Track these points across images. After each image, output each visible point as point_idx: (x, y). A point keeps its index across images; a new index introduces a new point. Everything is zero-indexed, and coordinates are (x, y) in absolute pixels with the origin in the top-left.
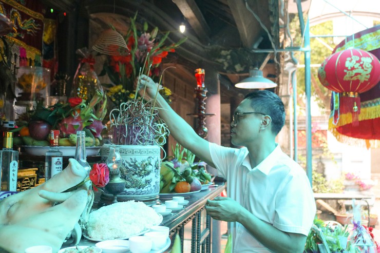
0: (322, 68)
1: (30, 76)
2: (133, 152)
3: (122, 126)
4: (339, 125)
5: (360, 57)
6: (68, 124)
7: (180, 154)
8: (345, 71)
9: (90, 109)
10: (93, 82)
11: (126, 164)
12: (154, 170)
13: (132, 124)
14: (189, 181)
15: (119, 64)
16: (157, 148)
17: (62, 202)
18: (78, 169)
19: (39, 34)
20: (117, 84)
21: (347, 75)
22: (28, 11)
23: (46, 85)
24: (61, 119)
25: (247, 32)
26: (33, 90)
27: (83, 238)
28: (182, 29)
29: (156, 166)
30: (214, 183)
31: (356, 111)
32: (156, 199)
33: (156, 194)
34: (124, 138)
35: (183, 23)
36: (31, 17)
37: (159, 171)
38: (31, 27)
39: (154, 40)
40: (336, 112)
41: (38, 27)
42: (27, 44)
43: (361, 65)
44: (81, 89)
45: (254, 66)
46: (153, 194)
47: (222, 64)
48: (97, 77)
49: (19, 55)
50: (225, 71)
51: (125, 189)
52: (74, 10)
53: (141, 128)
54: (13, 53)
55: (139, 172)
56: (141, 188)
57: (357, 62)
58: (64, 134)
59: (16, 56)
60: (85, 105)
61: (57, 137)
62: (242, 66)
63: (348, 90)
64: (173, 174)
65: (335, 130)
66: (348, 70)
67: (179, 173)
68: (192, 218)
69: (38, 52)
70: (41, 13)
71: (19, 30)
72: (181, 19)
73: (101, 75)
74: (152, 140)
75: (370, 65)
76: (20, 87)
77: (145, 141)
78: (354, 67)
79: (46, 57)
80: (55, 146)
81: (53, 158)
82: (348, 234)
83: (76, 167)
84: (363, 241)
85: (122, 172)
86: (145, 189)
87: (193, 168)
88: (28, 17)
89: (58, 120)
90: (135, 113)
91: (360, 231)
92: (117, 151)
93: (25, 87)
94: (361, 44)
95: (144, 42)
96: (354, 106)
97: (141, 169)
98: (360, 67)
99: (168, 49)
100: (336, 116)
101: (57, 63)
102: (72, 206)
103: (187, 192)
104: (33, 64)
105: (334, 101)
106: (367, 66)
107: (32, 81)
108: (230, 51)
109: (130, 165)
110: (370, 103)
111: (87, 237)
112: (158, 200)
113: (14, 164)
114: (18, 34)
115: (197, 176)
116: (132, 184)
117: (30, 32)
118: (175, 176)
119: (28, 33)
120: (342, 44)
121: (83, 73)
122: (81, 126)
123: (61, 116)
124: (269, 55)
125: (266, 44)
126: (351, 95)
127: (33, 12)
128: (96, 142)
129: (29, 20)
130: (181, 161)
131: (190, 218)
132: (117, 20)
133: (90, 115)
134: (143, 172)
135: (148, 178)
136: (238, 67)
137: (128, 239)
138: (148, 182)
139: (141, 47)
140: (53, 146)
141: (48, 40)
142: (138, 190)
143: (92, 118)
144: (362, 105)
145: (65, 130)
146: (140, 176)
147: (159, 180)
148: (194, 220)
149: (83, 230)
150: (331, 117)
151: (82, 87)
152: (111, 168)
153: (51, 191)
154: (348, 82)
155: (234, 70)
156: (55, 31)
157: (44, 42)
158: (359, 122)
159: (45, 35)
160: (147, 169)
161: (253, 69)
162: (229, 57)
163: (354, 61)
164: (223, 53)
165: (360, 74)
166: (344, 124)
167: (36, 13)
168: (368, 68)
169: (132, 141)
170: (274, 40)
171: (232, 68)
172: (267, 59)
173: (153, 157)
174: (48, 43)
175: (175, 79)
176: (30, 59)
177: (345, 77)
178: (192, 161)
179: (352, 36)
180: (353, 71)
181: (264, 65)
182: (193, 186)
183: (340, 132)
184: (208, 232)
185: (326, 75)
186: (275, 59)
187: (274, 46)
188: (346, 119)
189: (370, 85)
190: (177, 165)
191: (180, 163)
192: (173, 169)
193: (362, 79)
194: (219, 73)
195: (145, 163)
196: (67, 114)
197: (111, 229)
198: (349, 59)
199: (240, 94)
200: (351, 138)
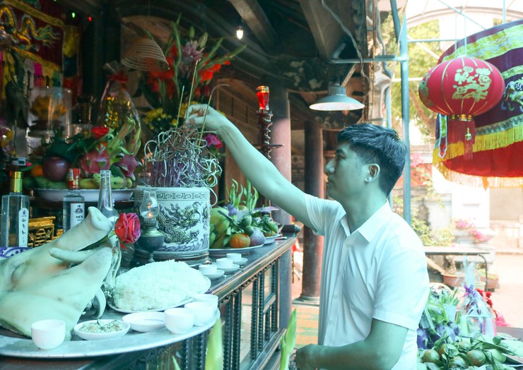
0: (423, 83)
1: (47, 99)
2: (174, 196)
3: (160, 162)
4: (447, 158)
5: (475, 68)
6: (91, 160)
7: (237, 197)
8: (455, 86)
9: (118, 141)
10: (126, 105)
11: (165, 211)
12: (201, 220)
13: (173, 159)
14: (248, 233)
15: (158, 82)
16: (205, 191)
18: (100, 220)
20: (156, 106)
21: (457, 93)
22: (44, 17)
23: (66, 110)
24: (82, 154)
25: (324, 37)
26: (50, 116)
27: (108, 308)
28: (240, 34)
29: (204, 214)
30: (282, 235)
31: (469, 139)
32: (205, 257)
33: (206, 250)
34: (163, 178)
35: (240, 27)
36: (48, 24)
37: (209, 219)
38: (47, 37)
39: (203, 49)
40: (443, 140)
41: (56, 36)
42: (43, 59)
43: (476, 79)
44: (110, 114)
45: (335, 81)
46: (201, 250)
47: (293, 78)
48: (130, 99)
49: (33, 72)
50: (296, 89)
51: (164, 244)
53: (184, 165)
54: (26, 71)
55: (182, 222)
56: (185, 243)
57: (471, 74)
58: (87, 173)
59: (30, 73)
60: (112, 136)
61: (77, 177)
62: (318, 82)
63: (458, 113)
64: (227, 223)
65: (442, 164)
66: (459, 86)
67: (236, 223)
68: (253, 280)
69: (57, 69)
70: (60, 18)
71: (33, 41)
72: (238, 21)
73: (136, 95)
74: (198, 180)
75: (488, 79)
76: (35, 113)
77: (190, 181)
78: (466, 81)
80: (75, 189)
81: (72, 204)
82: (458, 301)
83: (98, 218)
85: (160, 222)
86: (190, 244)
87: (254, 216)
89: (78, 155)
90: (176, 145)
92: (153, 195)
93: (39, 113)
94: (477, 50)
95: (189, 53)
96: (466, 133)
97: (184, 217)
98: (475, 82)
99: (221, 61)
100: (442, 146)
101: (81, 81)
102: (92, 268)
103: (246, 246)
104: (51, 83)
105: (441, 126)
106: (484, 80)
107: (49, 106)
108: (303, 62)
109: (171, 213)
110: (488, 128)
111: (113, 308)
112: (207, 258)
113: (24, 213)
114: (32, 46)
115: (259, 225)
116: (173, 237)
117: (47, 42)
118: (230, 226)
119: (44, 44)
120: (450, 51)
121: (112, 94)
122: (108, 163)
123: (82, 150)
124: (354, 66)
125: (349, 53)
126: (463, 118)
127: (50, 17)
128: (128, 183)
129: (45, 28)
130: (238, 206)
131: (249, 281)
133: (119, 149)
134: (188, 222)
135: (193, 229)
136: (313, 83)
137: (163, 311)
138: (194, 235)
139: (186, 59)
140: (73, 189)
141: (69, 53)
142: (181, 245)
143: (122, 152)
144: (478, 131)
145: (88, 168)
146: (184, 227)
147: (208, 232)
148: (255, 283)
149: (108, 299)
150: (436, 147)
151: (111, 112)
152: (145, 217)
153: (66, 249)
154: (459, 101)
155: (308, 88)
157: (65, 55)
158: (474, 153)
159: (65, 47)
160: (192, 218)
161: (333, 85)
162: (301, 70)
163: (467, 74)
164: (294, 64)
165: (475, 90)
166: (453, 157)
167: (53, 18)
168: (485, 82)
169: (172, 182)
170: (359, 47)
171: (305, 84)
172: (352, 72)
173: (200, 202)
175: (233, 99)
176: (47, 77)
177: (454, 95)
178: (254, 207)
179: (463, 40)
180: (466, 86)
181: (348, 80)
182: (253, 239)
183: (448, 167)
184: (274, 299)
185: (429, 92)
186: (362, 72)
187: (359, 54)
188: (457, 149)
189: (488, 105)
190: (232, 212)
191: (236, 210)
192: (228, 218)
193: (478, 97)
194: (289, 90)
195: (190, 210)
196: (90, 148)
197: (144, 298)
198: (459, 71)
199: (317, 118)
200: (463, 175)
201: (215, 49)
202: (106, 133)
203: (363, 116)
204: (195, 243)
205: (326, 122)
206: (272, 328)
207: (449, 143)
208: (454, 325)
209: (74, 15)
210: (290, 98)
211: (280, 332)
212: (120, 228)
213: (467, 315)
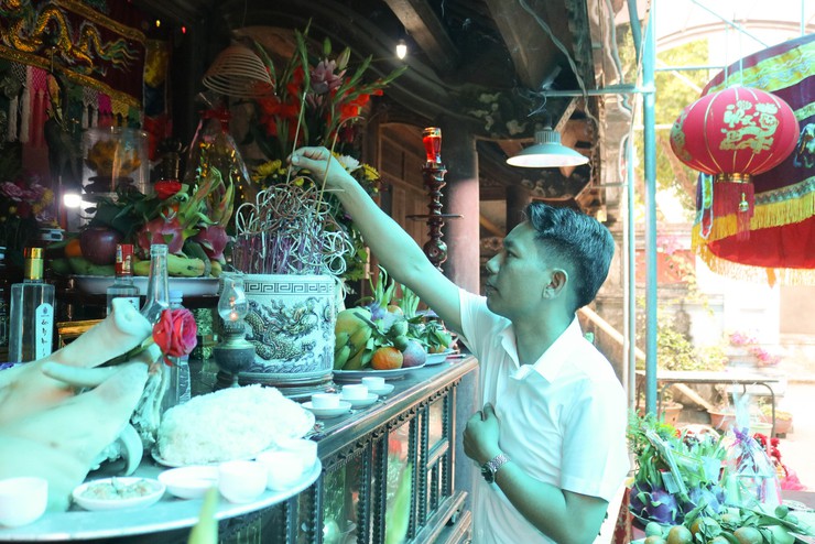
0: (677, 127)
1: (110, 146)
2: (276, 288)
3: (256, 236)
4: (713, 239)
5: (754, 102)
6: (153, 232)
7: (385, 292)
8: (723, 131)
9: (195, 203)
10: (228, 155)
11: (263, 311)
12: (319, 324)
13: (276, 231)
14: (400, 347)
15: (275, 120)
16: (327, 281)
17: (93, 388)
18: (130, 320)
19: (137, 68)
20: (273, 159)
21: (727, 140)
22: (114, 25)
23: (139, 161)
24: (141, 223)
25: (526, 54)
26: (116, 171)
27: (146, 458)
28: (401, 51)
29: (323, 316)
30: (458, 351)
31: (744, 210)
32: (326, 382)
33: (329, 372)
34: (261, 260)
35: (402, 40)
36: (121, 36)
37: (333, 325)
38: (119, 55)
39: (344, 72)
40: (707, 212)
41: (135, 55)
42: (112, 87)
43: (756, 119)
44: (203, 168)
45: (544, 123)
46: (320, 371)
47: (483, 118)
48: (235, 146)
49: (96, 107)
50: (488, 135)
51: (260, 362)
52: (203, 21)
53: (293, 240)
54: (86, 105)
55: (288, 328)
56: (293, 361)
57: (747, 113)
59: (91, 109)
60: (186, 195)
61: (129, 257)
62: (520, 125)
63: (729, 171)
64: (368, 332)
65: (705, 248)
66: (729, 129)
67: (382, 331)
69: (134, 103)
70: (140, 29)
71: (97, 61)
72: (399, 32)
73: (242, 145)
74: (317, 264)
75: (774, 119)
76: (92, 166)
77: (303, 266)
78: (740, 122)
79: (150, 111)
80: (126, 275)
82: (725, 452)
83: (126, 317)
84: (754, 467)
85: (254, 328)
86: (300, 362)
87: (413, 322)
88: (115, 37)
90: (281, 210)
91: (747, 448)
92: (237, 285)
93: (100, 166)
94: (758, 78)
95: (323, 77)
96: (741, 200)
97: (292, 321)
98: (754, 123)
99: (370, 90)
100: (706, 221)
101: (171, 121)
102: (112, 396)
103: (396, 367)
104: (125, 124)
105: (704, 191)
106: (768, 121)
107: (113, 155)
108: (497, 95)
109: (271, 314)
110: (774, 195)
112: (330, 384)
113: (45, 311)
114: (94, 68)
115: (422, 336)
116: (275, 351)
117: (119, 64)
118: (372, 335)
119: (114, 67)
120: (719, 80)
121: (206, 139)
122: (180, 238)
124: (573, 101)
125: (566, 81)
126: (736, 178)
127: (124, 27)
128: (214, 269)
130: (386, 307)
131: (401, 419)
132: (288, 41)
133: (197, 216)
134: (298, 327)
135: (306, 339)
136: (513, 127)
138: (307, 347)
139: (318, 86)
140: (122, 275)
141: (153, 81)
142: (288, 363)
144: (758, 199)
146: (292, 335)
147: (331, 344)
148: (413, 423)
150: (697, 224)
151: (205, 165)
152: (226, 320)
154: (731, 152)
155: (505, 133)
156: (167, 63)
157: (146, 84)
158: (751, 231)
159: (147, 71)
160: (305, 321)
161: (542, 129)
162: (495, 106)
163: (741, 112)
164: (484, 98)
165: (753, 136)
166: (722, 237)
167: (129, 29)
168: (769, 124)
169: (275, 267)
171: (500, 127)
172: (570, 110)
173: (317, 298)
174: (154, 85)
175: (403, 154)
176: (119, 115)
177: (723, 143)
178: (415, 308)
179: (738, 62)
180: (740, 131)
181: (565, 122)
182: (408, 356)
183: (715, 253)
184: (445, 446)
185: (685, 138)
186: (587, 110)
187: (581, 83)
188: (727, 226)
189: (774, 158)
190: (378, 315)
191: (384, 311)
192: (368, 323)
193: (758, 147)
194: (477, 137)
195: (300, 310)
196: (153, 214)
197: (202, 444)
198: (731, 107)
199: (525, 181)
200: (737, 265)
201: (360, 72)
202: (177, 191)
203: (592, 179)
204: (310, 361)
205: (537, 188)
206: (443, 490)
207: (716, 215)
208: (717, 489)
209: (158, 23)
210: (478, 149)
211: (456, 496)
212: (159, 332)
213: (737, 474)
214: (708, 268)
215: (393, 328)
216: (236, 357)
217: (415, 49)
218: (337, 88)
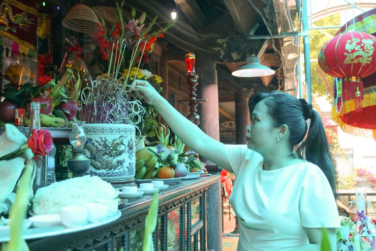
0: (321, 53)
2: (103, 131)
4: (343, 113)
5: (361, 39)
7: (165, 138)
8: (345, 54)
9: (59, 87)
10: (82, 71)
11: (95, 143)
12: (127, 150)
13: (102, 101)
14: (173, 167)
16: (131, 127)
18: (15, 135)
19: (33, 29)
21: (348, 59)
22: (20, 5)
23: (33, 76)
24: (30, 99)
25: (239, 15)
26: (21, 81)
28: (174, 15)
29: (129, 146)
30: (207, 172)
31: (358, 96)
32: (131, 182)
34: (94, 116)
35: (174, 10)
36: (24, 11)
38: (23, 21)
39: (143, 25)
40: (339, 99)
41: (32, 21)
42: (20, 38)
43: (362, 47)
45: (251, 53)
46: (127, 176)
47: (219, 52)
48: (86, 67)
49: (11, 49)
50: (222, 61)
51: (95, 171)
52: (69, 4)
53: (112, 105)
54: (5, 47)
55: (109, 152)
56: (113, 170)
57: (358, 44)
59: (7, 50)
60: (54, 84)
61: (22, 116)
62: (238, 54)
63: (350, 76)
64: (156, 159)
65: (340, 119)
66: (349, 53)
67: (163, 158)
69: (32, 48)
70: (34, 7)
71: (11, 24)
72: (172, 5)
75: (372, 47)
76: (7, 77)
78: (354, 49)
79: (40, 52)
80: (20, 125)
83: (13, 133)
84: (368, 232)
85: (91, 152)
86: (116, 171)
87: (181, 155)
88: (20, 11)
89: (26, 100)
91: (364, 221)
93: (11, 78)
94: (363, 27)
96: (356, 91)
97: (111, 148)
98: (362, 49)
99: (157, 34)
100: (339, 104)
101: (52, 57)
103: (171, 177)
105: (337, 88)
106: (369, 48)
108: (226, 39)
109: (100, 145)
110: (374, 88)
114: (9, 28)
115: (186, 163)
116: (102, 165)
117: (23, 26)
118: (158, 161)
119: (21, 28)
120: (343, 29)
121: (70, 62)
122: (51, 106)
124: (266, 41)
125: (262, 31)
126: (354, 79)
127: (25, 6)
129: (21, 15)
130: (165, 146)
133: (61, 95)
134: (114, 151)
135: (120, 158)
136: (235, 56)
138: (120, 163)
139: (129, 32)
141: (42, 35)
142: (109, 171)
144: (366, 90)
146: (112, 156)
147: (134, 161)
148: (181, 208)
150: (335, 106)
152: (74, 146)
154: (350, 65)
155: (231, 59)
156: (50, 26)
157: (38, 37)
158: (363, 108)
159: (39, 30)
160: (118, 148)
161: (250, 56)
162: (225, 45)
163: (355, 43)
164: (219, 41)
165: (361, 56)
166: (348, 112)
167: (28, 7)
168: (369, 50)
169: (102, 120)
170: (269, 24)
171: (228, 57)
172: (265, 46)
173: (125, 136)
174: (43, 38)
175: (180, 78)
176: (24, 54)
177: (345, 60)
178: (182, 148)
179: (352, 20)
180: (354, 53)
181: (262, 53)
182: (178, 172)
183: (345, 122)
184: (201, 224)
185: (326, 58)
186: (274, 46)
187: (270, 31)
188: (350, 106)
189: (372, 68)
190: (161, 150)
191: (165, 148)
192: (156, 154)
193: (364, 62)
194: (216, 62)
195: (116, 142)
196: (36, 94)
197: (56, 204)
198: (349, 41)
199: (244, 89)
200: (357, 129)
201: (151, 25)
202: (49, 81)
203: (280, 87)
204: (122, 170)
205: (251, 92)
207: (344, 101)
208: (348, 243)
209: (44, 4)
210: (217, 69)
212: (30, 141)
213: (359, 235)
214: (342, 130)
215: (169, 156)
216: (79, 165)
217: (181, 14)
218: (139, 34)
